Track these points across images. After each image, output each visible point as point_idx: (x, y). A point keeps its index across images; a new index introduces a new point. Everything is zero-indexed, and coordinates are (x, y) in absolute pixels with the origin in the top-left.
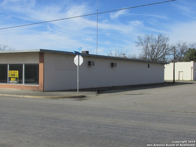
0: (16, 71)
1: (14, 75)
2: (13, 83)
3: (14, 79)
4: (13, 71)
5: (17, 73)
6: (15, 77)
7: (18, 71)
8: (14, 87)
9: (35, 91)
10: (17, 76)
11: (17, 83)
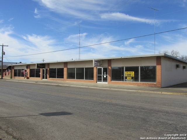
0: (132, 72)
1: (130, 75)
2: (129, 81)
3: (130, 78)
4: (129, 72)
5: (132, 74)
6: (131, 76)
7: (133, 72)
8: (131, 84)
9: (152, 87)
10: (133, 75)
11: (133, 81)
